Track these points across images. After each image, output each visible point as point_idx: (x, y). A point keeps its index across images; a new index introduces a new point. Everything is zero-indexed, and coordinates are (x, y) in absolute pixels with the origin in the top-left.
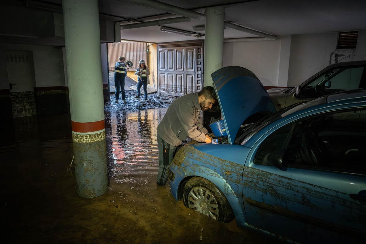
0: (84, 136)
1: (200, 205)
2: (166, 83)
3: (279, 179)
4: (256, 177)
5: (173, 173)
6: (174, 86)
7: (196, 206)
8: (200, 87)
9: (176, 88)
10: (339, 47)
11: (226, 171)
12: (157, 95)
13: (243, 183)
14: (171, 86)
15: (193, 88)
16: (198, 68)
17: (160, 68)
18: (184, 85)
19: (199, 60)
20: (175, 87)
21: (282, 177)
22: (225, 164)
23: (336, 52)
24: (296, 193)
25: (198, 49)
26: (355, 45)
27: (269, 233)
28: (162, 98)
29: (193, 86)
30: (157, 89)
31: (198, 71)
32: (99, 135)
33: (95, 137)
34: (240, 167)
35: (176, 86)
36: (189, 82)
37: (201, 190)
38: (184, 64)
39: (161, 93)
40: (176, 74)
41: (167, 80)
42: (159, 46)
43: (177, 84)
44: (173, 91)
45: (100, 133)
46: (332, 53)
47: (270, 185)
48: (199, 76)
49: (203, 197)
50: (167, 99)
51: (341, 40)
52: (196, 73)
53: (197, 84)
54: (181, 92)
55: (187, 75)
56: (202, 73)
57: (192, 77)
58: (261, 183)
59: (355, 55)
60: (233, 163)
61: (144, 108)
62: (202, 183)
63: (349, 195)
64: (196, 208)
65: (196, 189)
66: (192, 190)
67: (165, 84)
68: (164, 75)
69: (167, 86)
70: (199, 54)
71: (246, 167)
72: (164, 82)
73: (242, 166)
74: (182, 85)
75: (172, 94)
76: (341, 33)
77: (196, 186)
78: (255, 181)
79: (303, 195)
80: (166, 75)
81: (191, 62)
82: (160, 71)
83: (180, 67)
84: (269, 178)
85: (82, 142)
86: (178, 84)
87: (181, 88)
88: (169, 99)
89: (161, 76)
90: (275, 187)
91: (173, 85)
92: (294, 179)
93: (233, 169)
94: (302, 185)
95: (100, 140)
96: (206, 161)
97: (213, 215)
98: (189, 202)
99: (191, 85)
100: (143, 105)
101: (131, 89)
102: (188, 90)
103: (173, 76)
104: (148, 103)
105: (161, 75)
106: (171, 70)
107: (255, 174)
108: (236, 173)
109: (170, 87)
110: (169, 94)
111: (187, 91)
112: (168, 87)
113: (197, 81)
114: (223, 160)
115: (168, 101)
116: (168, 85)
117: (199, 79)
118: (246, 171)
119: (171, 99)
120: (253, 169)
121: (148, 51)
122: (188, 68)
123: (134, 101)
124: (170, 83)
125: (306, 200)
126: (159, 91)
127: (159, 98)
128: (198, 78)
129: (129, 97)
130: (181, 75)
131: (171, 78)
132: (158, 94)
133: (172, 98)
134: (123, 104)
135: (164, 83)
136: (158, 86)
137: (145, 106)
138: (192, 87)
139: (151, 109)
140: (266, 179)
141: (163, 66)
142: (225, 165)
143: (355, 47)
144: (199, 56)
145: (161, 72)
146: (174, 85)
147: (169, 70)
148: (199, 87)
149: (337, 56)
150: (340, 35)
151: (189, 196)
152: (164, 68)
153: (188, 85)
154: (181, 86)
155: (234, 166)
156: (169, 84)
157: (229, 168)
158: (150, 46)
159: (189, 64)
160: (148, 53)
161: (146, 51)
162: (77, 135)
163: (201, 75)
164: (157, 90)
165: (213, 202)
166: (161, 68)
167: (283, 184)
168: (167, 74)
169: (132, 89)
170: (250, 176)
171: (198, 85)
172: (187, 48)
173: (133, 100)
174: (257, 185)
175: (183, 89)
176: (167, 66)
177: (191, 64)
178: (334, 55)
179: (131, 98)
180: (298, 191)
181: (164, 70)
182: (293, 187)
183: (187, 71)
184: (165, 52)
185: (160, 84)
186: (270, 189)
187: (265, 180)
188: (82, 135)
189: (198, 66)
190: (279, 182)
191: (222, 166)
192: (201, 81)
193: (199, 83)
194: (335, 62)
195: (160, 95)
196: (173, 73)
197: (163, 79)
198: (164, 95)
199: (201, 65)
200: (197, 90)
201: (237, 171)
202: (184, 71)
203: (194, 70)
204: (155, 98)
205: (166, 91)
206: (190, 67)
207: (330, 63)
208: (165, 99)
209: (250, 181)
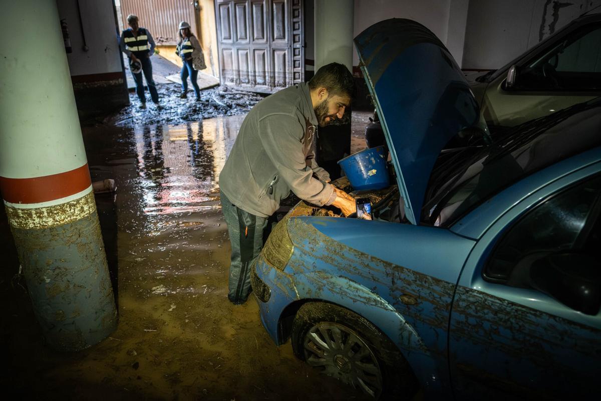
0: (34, 212)
1: (335, 361)
2: (235, 67)
3: (561, 327)
4: (490, 316)
5: (265, 286)
6: (250, 74)
7: (323, 362)
8: (299, 73)
9: (255, 76)
11: (405, 295)
12: (220, 90)
13: (452, 327)
14: (246, 73)
15: (287, 76)
16: (294, 36)
17: (223, 37)
18: (269, 71)
19: (295, 20)
20: (253, 74)
22: (402, 276)
28: (229, 96)
29: (287, 71)
30: (219, 79)
31: (294, 42)
32: (74, 205)
33: (64, 211)
34: (444, 287)
35: (255, 72)
36: (279, 65)
37: (337, 330)
38: (267, 28)
39: (227, 88)
40: (254, 50)
41: (236, 62)
43: (257, 70)
44: (249, 82)
45: (78, 201)
46: (549, 1)
47: (532, 341)
48: (297, 51)
49: (342, 345)
50: (239, 99)
52: (291, 46)
53: (294, 67)
54: (264, 84)
55: (274, 51)
56: (303, 45)
57: (285, 54)
58: (506, 333)
59: (591, 4)
60: (424, 276)
61: (196, 116)
62: (339, 316)
64: (323, 367)
65: (323, 326)
66: (313, 328)
67: (234, 69)
68: (229, 51)
69: (237, 73)
70: (295, 7)
71: (461, 289)
72: (230, 65)
73: (451, 285)
74: (266, 70)
75: (247, 87)
77: (323, 320)
78: (487, 325)
80: (234, 51)
81: (281, 25)
82: (222, 43)
83: (261, 37)
85: (31, 226)
86: (259, 69)
87: (265, 77)
88: (242, 97)
89: (225, 55)
90: (547, 347)
91: (248, 72)
93: (424, 292)
95: (79, 218)
96: (350, 266)
97: (367, 388)
98: (306, 353)
99: (282, 71)
100: (195, 111)
101: (169, 80)
102: (277, 80)
103: (247, 53)
104: (204, 107)
105: (225, 52)
106: (244, 42)
107: (489, 308)
108: (432, 302)
109: (243, 75)
110: (241, 89)
111: (276, 82)
112: (239, 75)
113: (294, 61)
114: (394, 267)
115: (241, 102)
116: (239, 71)
117: (297, 58)
118: (464, 300)
119: (246, 98)
120: (481, 296)
121: (196, 4)
122: (275, 37)
123: (177, 103)
124: (243, 67)
126: (222, 83)
127: (223, 97)
128: (294, 55)
129: (166, 97)
130: (263, 52)
131: (244, 57)
132: (221, 88)
133: (249, 96)
134: (156, 110)
135: (232, 68)
136: (221, 73)
137: (198, 114)
138: (285, 73)
139: (209, 118)
140: (521, 324)
141: (227, 35)
142: (400, 279)
144: (296, 13)
145: (223, 46)
146: (250, 70)
147: (239, 41)
148: (298, 74)
149: (557, 6)
151: (307, 340)
152: (230, 38)
153: (276, 70)
154: (264, 72)
155: (427, 285)
156: (241, 69)
157: (414, 287)
159: (277, 28)
160: (198, 10)
161: (193, 6)
162: (14, 209)
163: (300, 49)
164: (218, 82)
165: (367, 359)
166: (225, 39)
167: (573, 341)
168: (236, 51)
169: (171, 81)
170: (474, 314)
171: (296, 70)
173: (175, 102)
174: (495, 336)
175: (267, 78)
176: (235, 35)
177: (281, 29)
178: (552, 4)
179: (171, 99)
181: (231, 41)
183: (274, 42)
184: (230, 5)
185: (223, 70)
186: (532, 349)
187: (517, 326)
188: (28, 210)
189: (295, 32)
190: (562, 335)
191: (393, 282)
192: (300, 62)
193: (297, 65)
194: (553, 18)
195: (224, 91)
196: (247, 47)
197: (230, 60)
198: (233, 90)
199: (300, 30)
200: (295, 79)
201: (434, 298)
202: (268, 43)
203: (286, 40)
204: (217, 97)
205: (236, 82)
206: (279, 34)
207: (544, 20)
208: (235, 99)
209: (474, 326)
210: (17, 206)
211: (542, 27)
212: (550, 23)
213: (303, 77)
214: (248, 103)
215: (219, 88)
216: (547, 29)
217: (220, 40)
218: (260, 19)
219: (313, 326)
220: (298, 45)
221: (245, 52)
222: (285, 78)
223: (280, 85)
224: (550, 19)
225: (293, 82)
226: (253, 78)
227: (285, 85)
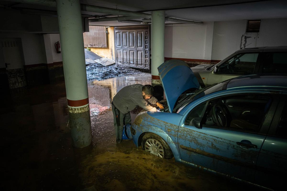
0: (77, 109)
1: (152, 149)
2: (122, 57)
3: (199, 134)
4: (186, 133)
5: (134, 130)
6: (128, 60)
7: (150, 150)
9: (130, 61)
10: (248, 31)
11: (168, 129)
12: (116, 66)
13: (178, 136)
14: (126, 59)
15: (143, 61)
16: (146, 46)
18: (136, 59)
19: (146, 40)
20: (129, 60)
21: (200, 133)
22: (168, 125)
23: (246, 35)
24: (208, 142)
25: (146, 32)
26: (259, 30)
27: (194, 165)
28: (119, 69)
29: (143, 59)
30: (115, 61)
31: (146, 48)
32: (86, 108)
33: (83, 109)
34: (176, 127)
35: (130, 59)
36: (139, 57)
37: (153, 140)
38: (135, 42)
39: (118, 65)
40: (130, 51)
41: (122, 55)
42: (116, 28)
43: (131, 58)
44: (127, 63)
45: (87, 106)
46: (243, 35)
47: (194, 138)
48: (147, 52)
49: (154, 145)
50: (123, 70)
51: (249, 26)
52: (144, 50)
53: (146, 58)
54: (133, 64)
55: (138, 51)
56: (149, 49)
57: (142, 53)
58: (189, 136)
59: (258, 37)
60: (172, 124)
61: (106, 77)
62: (153, 136)
63: (236, 142)
64: (150, 152)
65: (150, 140)
66: (147, 141)
67: (121, 57)
68: (120, 51)
70: (146, 35)
71: (180, 127)
72: (120, 56)
73: (178, 126)
75: (126, 65)
76: (249, 21)
77: (150, 138)
78: (185, 135)
79: (212, 143)
80: (121, 51)
81: (140, 41)
82: (117, 47)
83: (132, 45)
84: (193, 133)
85: (76, 112)
87: (134, 61)
88: (124, 69)
89: (118, 52)
90: (196, 139)
91: (127, 59)
92: (207, 134)
93: (172, 128)
94: (212, 137)
95: (86, 111)
96: (156, 123)
97: (160, 156)
98: (145, 148)
99: (141, 59)
100: (106, 75)
101: (95, 62)
102: (138, 62)
104: (110, 73)
105: (118, 51)
106: (126, 47)
107: (185, 131)
108: (174, 131)
110: (124, 65)
112: (123, 60)
113: (146, 55)
114: (166, 123)
115: (124, 71)
116: (123, 59)
117: (147, 54)
118: (180, 129)
120: (184, 128)
121: (107, 32)
122: (138, 46)
123: (99, 72)
124: (125, 57)
125: (213, 146)
126: (116, 63)
127: (117, 69)
128: (146, 53)
129: (94, 69)
130: (133, 51)
131: (126, 53)
132: (116, 65)
133: (127, 68)
134: (91, 74)
135: (120, 57)
136: (116, 59)
137: (107, 76)
138: (142, 60)
139: (111, 78)
141: (119, 44)
144: (147, 37)
145: (117, 49)
147: (124, 47)
148: (147, 60)
149: (246, 38)
151: (145, 144)
152: (120, 46)
153: (138, 59)
154: (134, 59)
155: (173, 126)
156: (124, 58)
157: (170, 127)
158: (108, 28)
159: (139, 43)
160: (107, 34)
161: (106, 33)
162: (72, 108)
164: (115, 62)
165: (160, 148)
166: (118, 46)
167: (201, 137)
168: (122, 50)
169: (96, 62)
170: (182, 132)
171: (146, 59)
172: (137, 31)
173: (98, 71)
174: (187, 137)
175: (135, 62)
176: (122, 44)
177: (141, 43)
178: (244, 37)
179: (96, 70)
180: (209, 141)
181: (120, 47)
182: (207, 138)
183: (138, 48)
184: (120, 33)
185: (117, 58)
186: (194, 139)
187: (191, 134)
188: (75, 108)
189: (146, 45)
190: (199, 135)
191: (166, 126)
193: (147, 57)
194: (245, 42)
195: (118, 66)
196: (127, 49)
197: (120, 54)
198: (121, 66)
199: (148, 44)
200: (146, 62)
201: (174, 130)
202: (135, 48)
203: (143, 47)
204: (114, 69)
205: (122, 63)
206: (140, 45)
207: (241, 43)
208: (122, 70)
209: (183, 135)
210: (72, 107)
211: (241, 45)
212: (244, 44)
213: (149, 62)
214: (127, 71)
215: (115, 65)
216: (243, 46)
217: (116, 46)
218: (132, 39)
219: (147, 140)
220: (147, 49)
221: (126, 51)
222: (142, 62)
223: (140, 65)
224: (243, 42)
225: (145, 64)
226: (129, 61)
227: (142, 65)
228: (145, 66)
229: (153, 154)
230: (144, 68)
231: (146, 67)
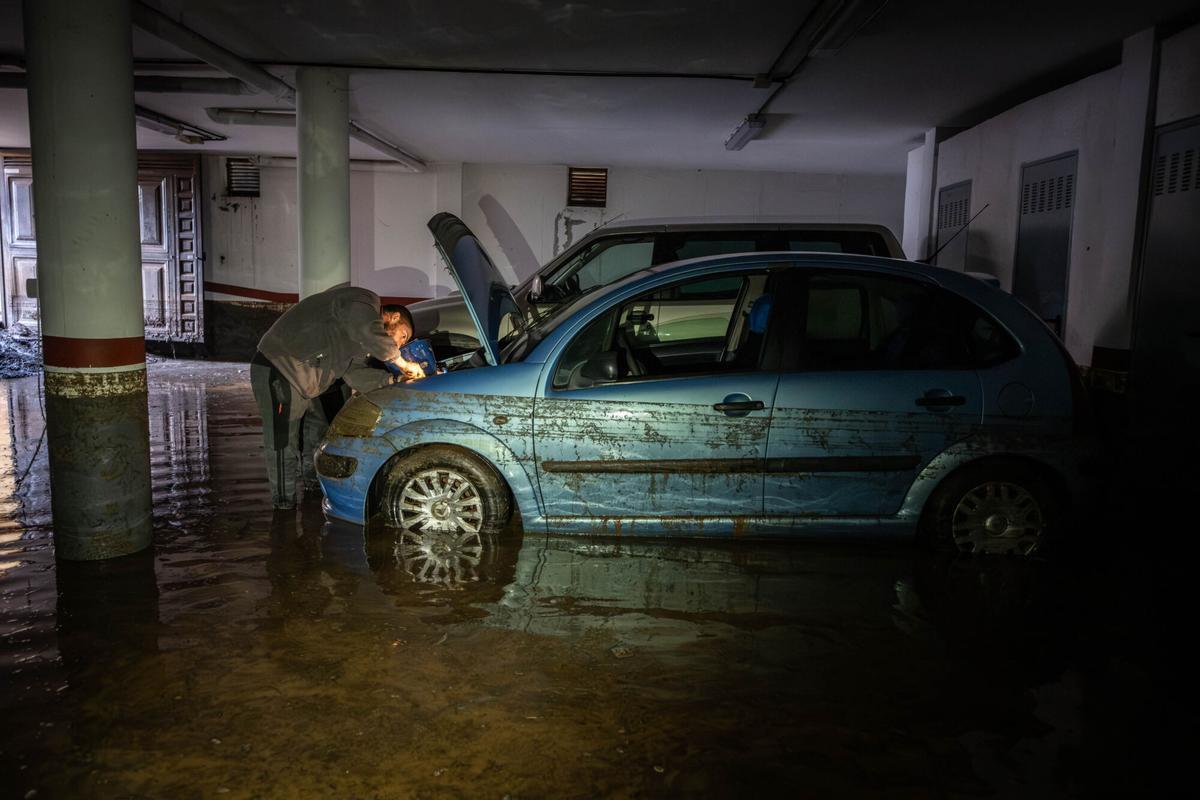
0: (104, 377)
1: (433, 512)
3: (603, 407)
4: (560, 414)
7: (421, 518)
8: (193, 301)
10: (571, 203)
11: (497, 417)
12: (13, 333)
13: (535, 433)
15: (167, 307)
17: (16, 235)
19: (182, 215)
21: (608, 402)
23: (567, 214)
24: (635, 424)
25: (179, 180)
26: (604, 200)
29: (166, 299)
31: (181, 250)
33: (134, 379)
34: (526, 402)
36: (149, 290)
39: (27, 329)
42: (6, 158)
46: (559, 216)
47: (589, 423)
48: (187, 267)
49: (441, 490)
51: (574, 186)
52: (174, 257)
53: (182, 292)
56: (200, 256)
57: (161, 271)
58: (573, 422)
60: (511, 397)
63: (711, 406)
64: (420, 524)
65: (421, 476)
66: (409, 484)
70: (182, 195)
71: (538, 400)
73: (531, 399)
76: (571, 170)
78: (559, 422)
79: (646, 425)
81: (153, 221)
82: (13, 247)
84: (586, 410)
89: (19, 267)
90: (598, 424)
92: (629, 402)
93: (512, 410)
94: (644, 407)
96: (446, 407)
97: (466, 525)
98: (402, 515)
99: (156, 298)
105: (19, 264)
107: (559, 408)
108: (519, 417)
111: (145, 317)
113: (182, 283)
114: (486, 398)
117: (186, 277)
118: (541, 407)
120: (552, 401)
122: (142, 240)
125: (651, 433)
126: (10, 322)
128: (182, 272)
132: (11, 330)
136: (8, 303)
138: (162, 303)
140: (580, 412)
141: (28, 233)
142: (492, 405)
143: (603, 205)
144: (184, 204)
145: (16, 253)
148: (190, 304)
149: (569, 223)
150: (570, 175)
153: (144, 297)
155: (513, 404)
157: (504, 409)
159: (146, 227)
163: (194, 263)
165: (464, 496)
166: (20, 239)
167: (611, 415)
170: (549, 415)
171: (187, 297)
174: (565, 428)
177: (154, 228)
178: (562, 222)
180: (637, 421)
182: (630, 415)
185: (14, 297)
186: (589, 429)
187: (578, 415)
188: (97, 374)
189: (183, 235)
190: (605, 412)
191: (486, 410)
192: (195, 284)
193: (187, 289)
194: (566, 235)
199: (194, 232)
200: (183, 312)
201: (520, 413)
203: (165, 246)
204: (13, 345)
206: (149, 236)
207: (557, 239)
209: (551, 425)
210: (83, 370)
213: (201, 309)
215: (8, 329)
217: (10, 241)
220: (189, 256)
222: (162, 310)
223: (153, 324)
224: (563, 236)
225: (179, 318)
227: (162, 323)
228: (179, 330)
229: (436, 527)
230: (177, 339)
231: (183, 331)
